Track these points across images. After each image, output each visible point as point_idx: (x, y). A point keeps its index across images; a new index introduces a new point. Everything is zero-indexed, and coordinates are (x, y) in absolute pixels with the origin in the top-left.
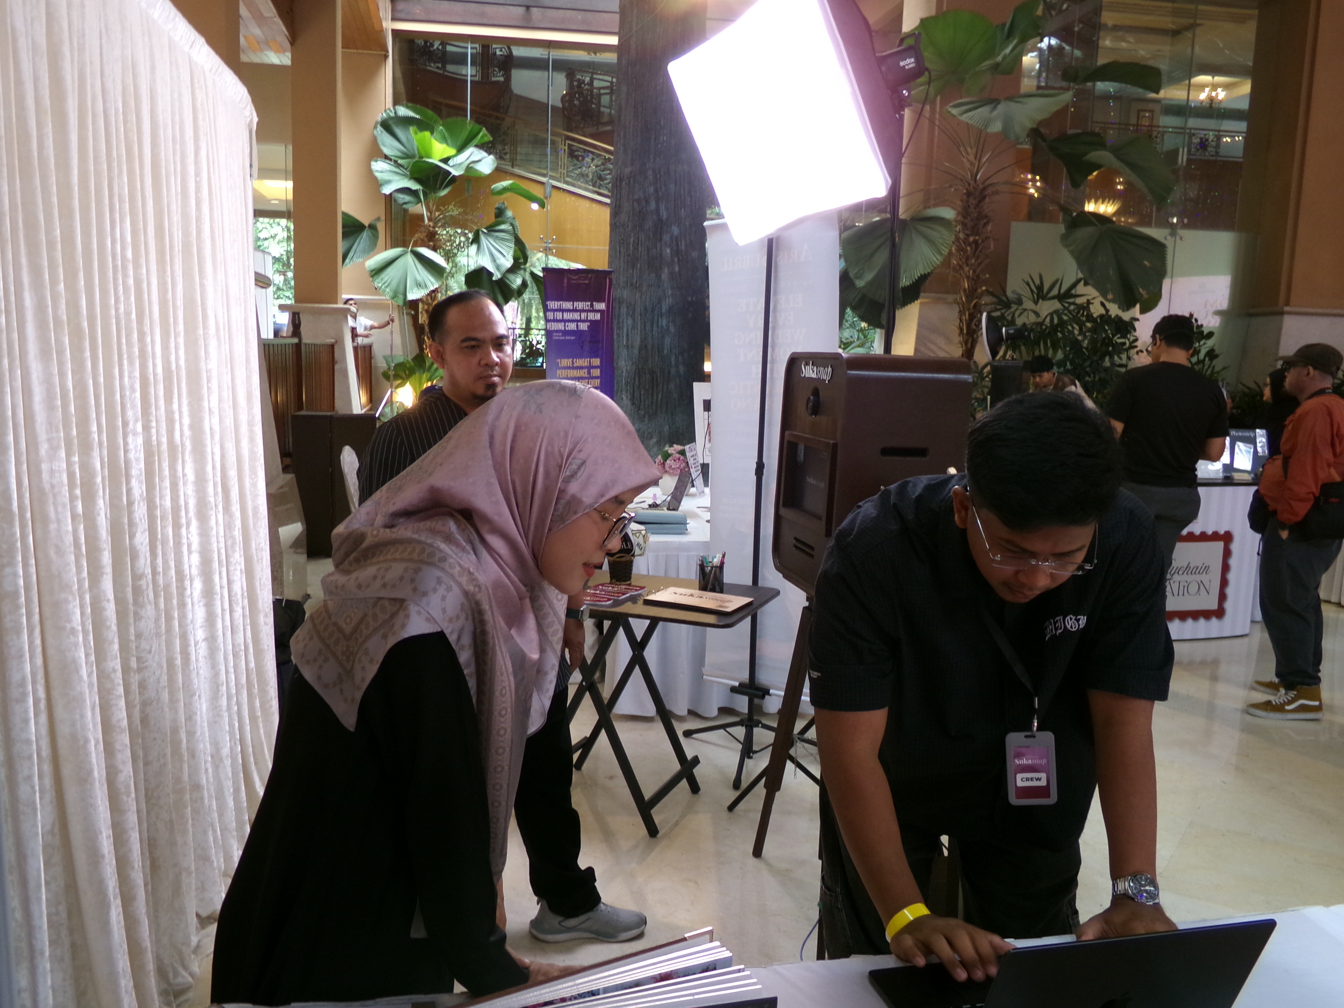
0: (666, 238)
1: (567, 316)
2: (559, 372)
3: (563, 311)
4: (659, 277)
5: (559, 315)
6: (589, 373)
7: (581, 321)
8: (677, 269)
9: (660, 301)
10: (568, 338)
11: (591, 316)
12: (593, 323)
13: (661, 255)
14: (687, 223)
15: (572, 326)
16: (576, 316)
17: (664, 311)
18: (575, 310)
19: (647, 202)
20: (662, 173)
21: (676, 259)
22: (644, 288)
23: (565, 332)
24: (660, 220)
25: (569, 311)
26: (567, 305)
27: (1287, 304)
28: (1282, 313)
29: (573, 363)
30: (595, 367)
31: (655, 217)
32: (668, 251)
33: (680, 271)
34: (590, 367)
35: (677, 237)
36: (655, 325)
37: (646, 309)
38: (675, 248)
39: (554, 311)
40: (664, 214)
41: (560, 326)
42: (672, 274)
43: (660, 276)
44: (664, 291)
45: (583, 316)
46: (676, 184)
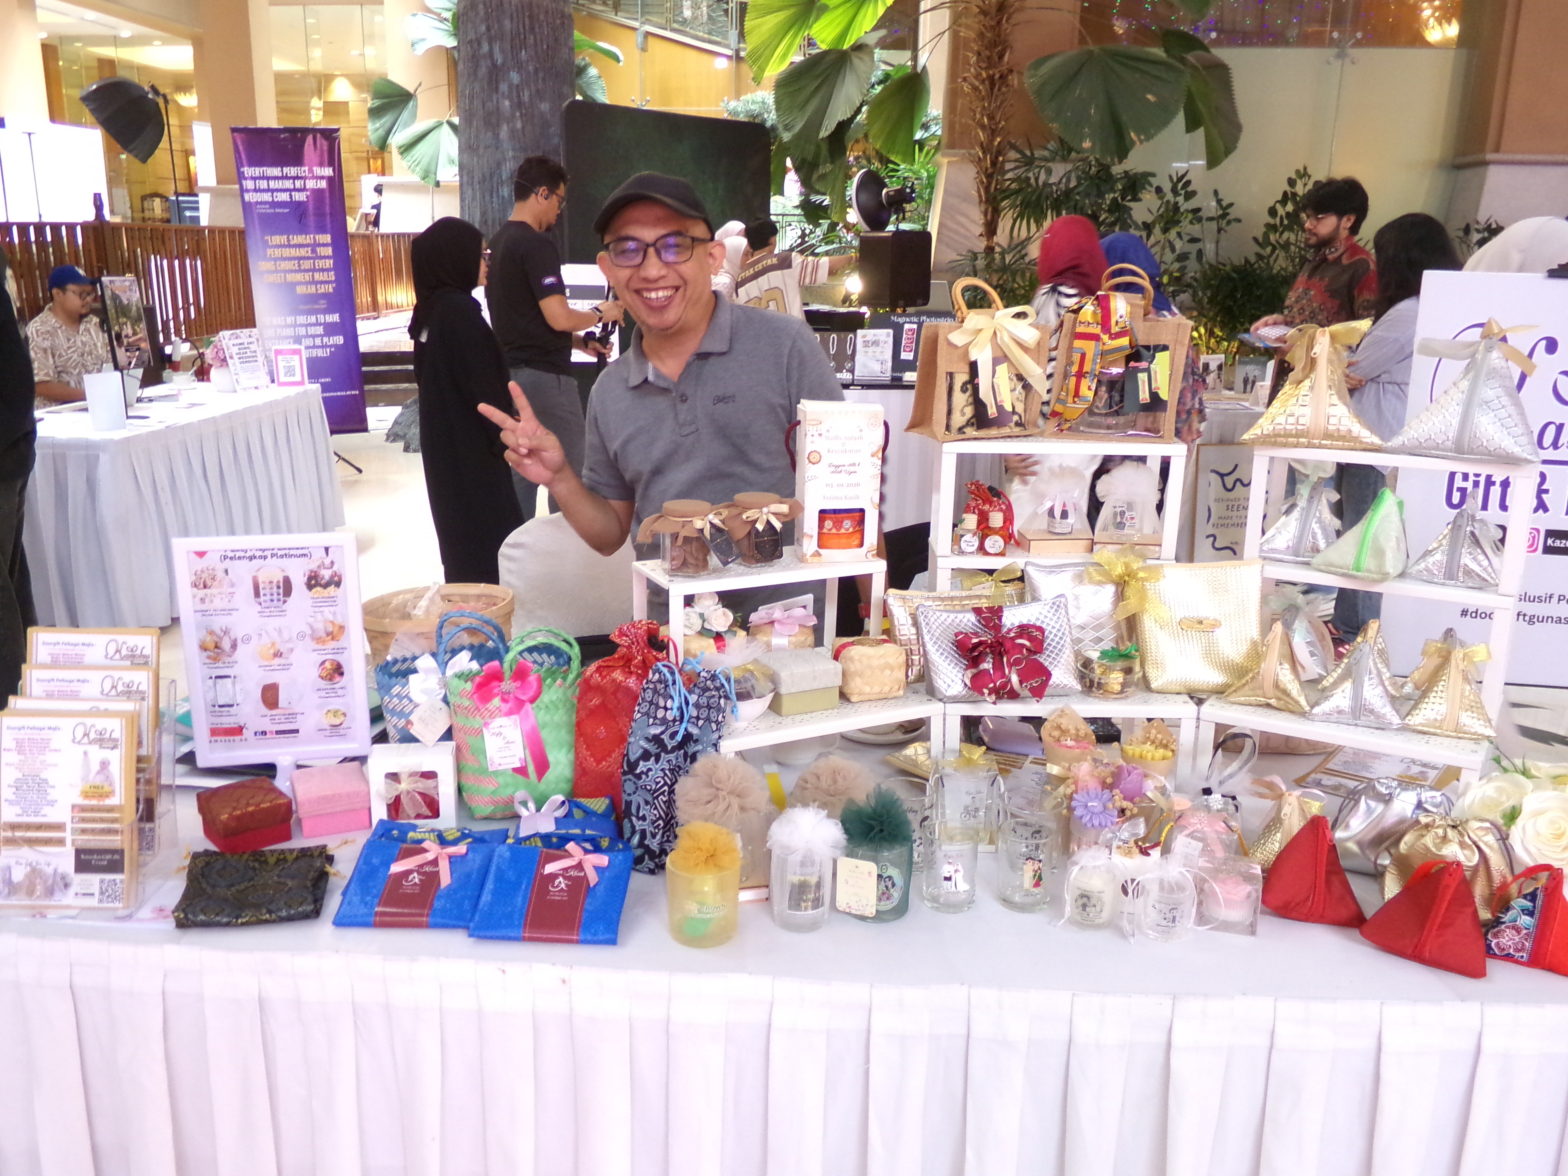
0: (504, 87)
1: (273, 184)
2: (269, 251)
3: (268, 179)
4: (496, 136)
5: (263, 184)
6: (314, 251)
7: (295, 190)
8: (519, 125)
9: (499, 165)
10: (277, 210)
11: (311, 184)
12: (317, 192)
13: (498, 109)
14: (531, 68)
15: (284, 197)
16: (288, 184)
17: (504, 178)
18: (286, 178)
19: (479, 44)
20: (494, 6)
21: (518, 114)
22: (481, 151)
23: (274, 204)
24: (494, 65)
25: (276, 178)
26: (276, 171)
27: (1497, 150)
28: (1486, 163)
29: (289, 240)
30: (324, 245)
31: (489, 62)
32: (507, 103)
33: (523, 127)
34: (315, 246)
35: (517, 86)
36: (495, 195)
37: (484, 176)
38: (516, 100)
39: (254, 179)
40: (499, 59)
41: (267, 197)
42: (513, 132)
43: (498, 135)
44: (503, 153)
45: (298, 184)
46: (512, 19)
